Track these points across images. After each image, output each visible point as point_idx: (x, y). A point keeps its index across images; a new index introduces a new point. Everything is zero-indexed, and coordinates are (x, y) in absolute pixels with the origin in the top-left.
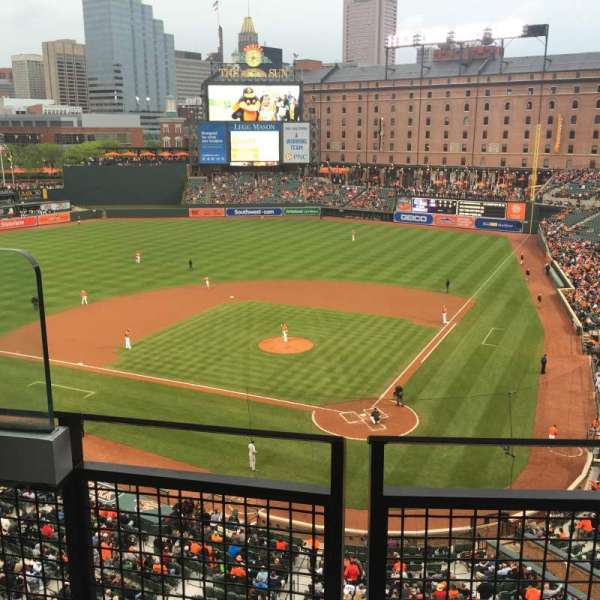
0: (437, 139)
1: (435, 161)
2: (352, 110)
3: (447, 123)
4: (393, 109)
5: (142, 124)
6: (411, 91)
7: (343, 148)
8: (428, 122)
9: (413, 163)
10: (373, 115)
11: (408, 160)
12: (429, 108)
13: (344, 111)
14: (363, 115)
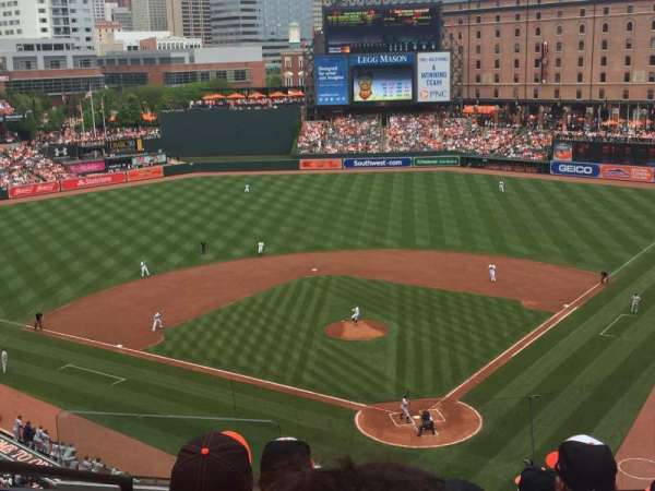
0: (616, 68)
1: (613, 95)
2: (508, 33)
3: (629, 46)
4: (560, 30)
5: (264, 55)
6: (582, 8)
7: (497, 81)
8: (605, 45)
9: (585, 97)
10: (534, 39)
11: (579, 95)
12: (606, 28)
13: (498, 34)
14: (521, 39)
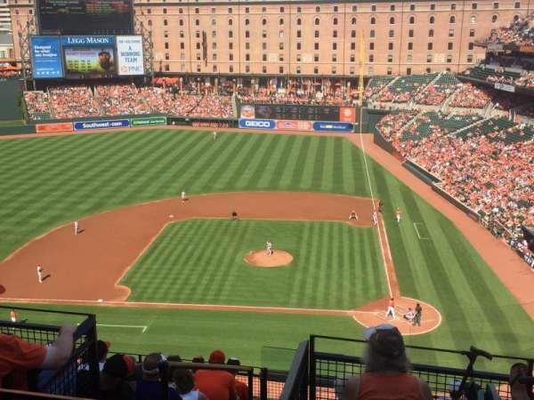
0: (256, 52)
1: (256, 70)
2: (174, 23)
3: (264, 36)
4: (214, 23)
6: (230, 7)
7: (167, 58)
8: (247, 34)
9: (236, 71)
10: (195, 28)
11: (231, 69)
12: (247, 22)
13: (166, 23)
14: (185, 28)
